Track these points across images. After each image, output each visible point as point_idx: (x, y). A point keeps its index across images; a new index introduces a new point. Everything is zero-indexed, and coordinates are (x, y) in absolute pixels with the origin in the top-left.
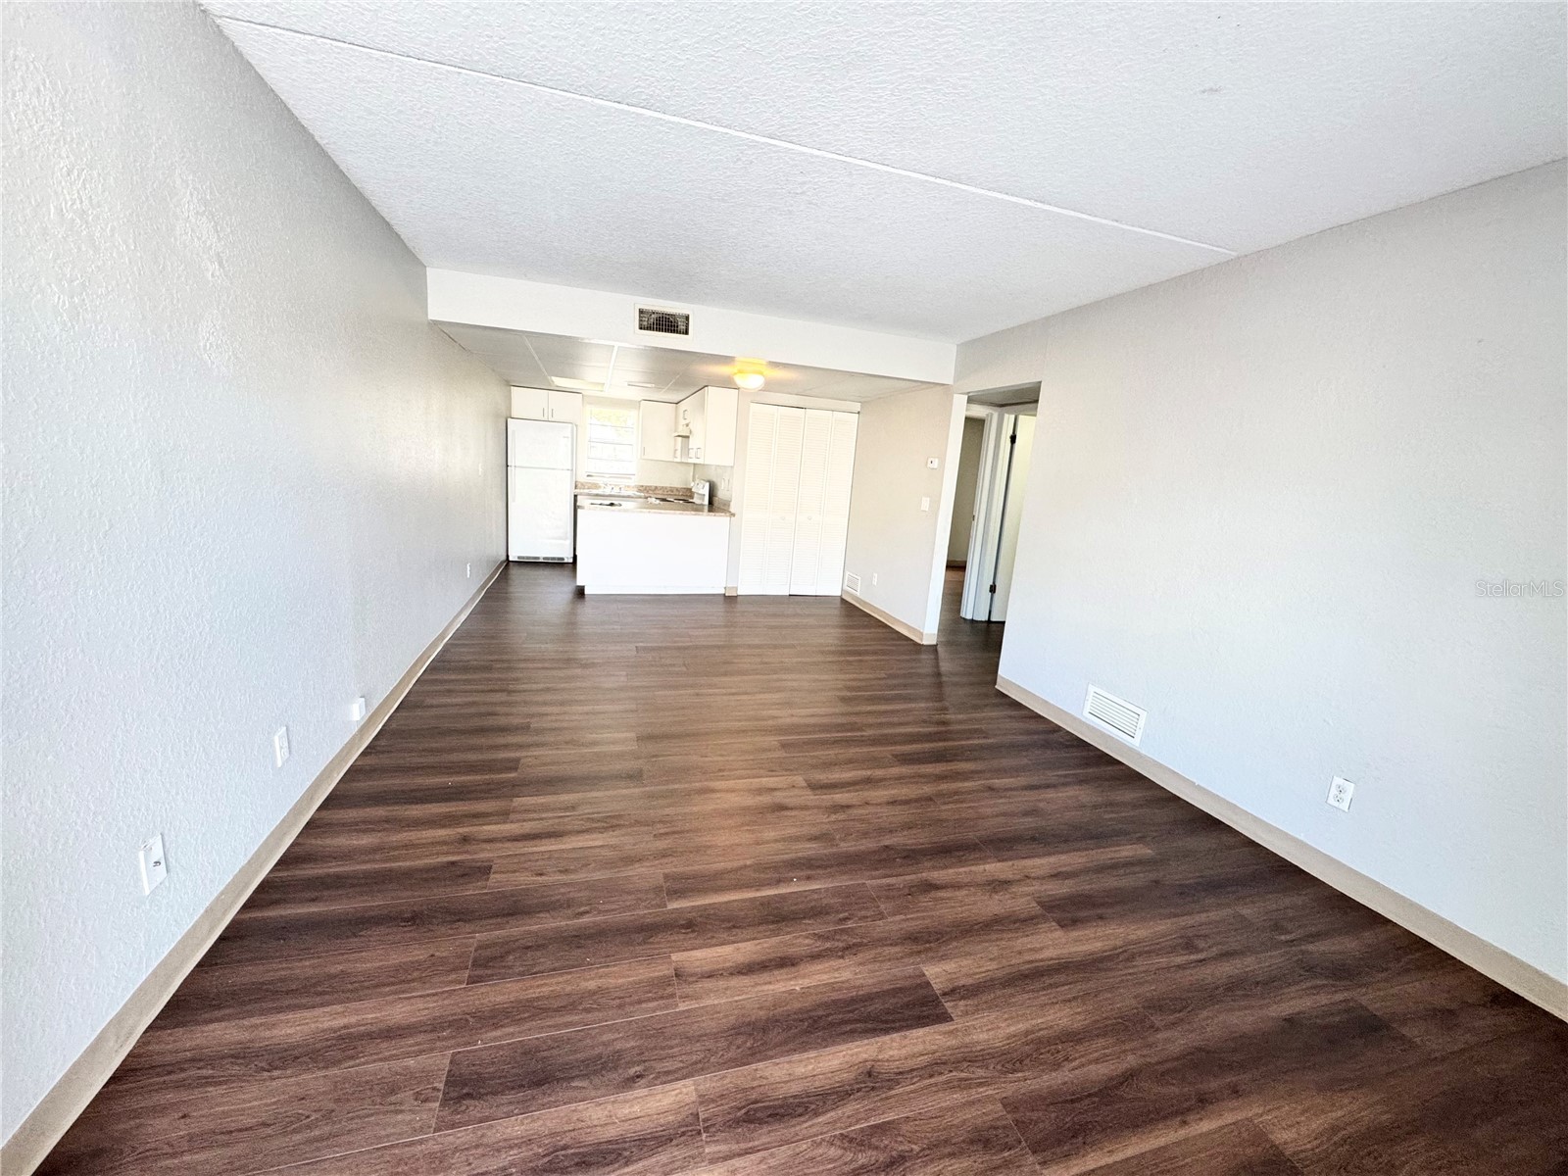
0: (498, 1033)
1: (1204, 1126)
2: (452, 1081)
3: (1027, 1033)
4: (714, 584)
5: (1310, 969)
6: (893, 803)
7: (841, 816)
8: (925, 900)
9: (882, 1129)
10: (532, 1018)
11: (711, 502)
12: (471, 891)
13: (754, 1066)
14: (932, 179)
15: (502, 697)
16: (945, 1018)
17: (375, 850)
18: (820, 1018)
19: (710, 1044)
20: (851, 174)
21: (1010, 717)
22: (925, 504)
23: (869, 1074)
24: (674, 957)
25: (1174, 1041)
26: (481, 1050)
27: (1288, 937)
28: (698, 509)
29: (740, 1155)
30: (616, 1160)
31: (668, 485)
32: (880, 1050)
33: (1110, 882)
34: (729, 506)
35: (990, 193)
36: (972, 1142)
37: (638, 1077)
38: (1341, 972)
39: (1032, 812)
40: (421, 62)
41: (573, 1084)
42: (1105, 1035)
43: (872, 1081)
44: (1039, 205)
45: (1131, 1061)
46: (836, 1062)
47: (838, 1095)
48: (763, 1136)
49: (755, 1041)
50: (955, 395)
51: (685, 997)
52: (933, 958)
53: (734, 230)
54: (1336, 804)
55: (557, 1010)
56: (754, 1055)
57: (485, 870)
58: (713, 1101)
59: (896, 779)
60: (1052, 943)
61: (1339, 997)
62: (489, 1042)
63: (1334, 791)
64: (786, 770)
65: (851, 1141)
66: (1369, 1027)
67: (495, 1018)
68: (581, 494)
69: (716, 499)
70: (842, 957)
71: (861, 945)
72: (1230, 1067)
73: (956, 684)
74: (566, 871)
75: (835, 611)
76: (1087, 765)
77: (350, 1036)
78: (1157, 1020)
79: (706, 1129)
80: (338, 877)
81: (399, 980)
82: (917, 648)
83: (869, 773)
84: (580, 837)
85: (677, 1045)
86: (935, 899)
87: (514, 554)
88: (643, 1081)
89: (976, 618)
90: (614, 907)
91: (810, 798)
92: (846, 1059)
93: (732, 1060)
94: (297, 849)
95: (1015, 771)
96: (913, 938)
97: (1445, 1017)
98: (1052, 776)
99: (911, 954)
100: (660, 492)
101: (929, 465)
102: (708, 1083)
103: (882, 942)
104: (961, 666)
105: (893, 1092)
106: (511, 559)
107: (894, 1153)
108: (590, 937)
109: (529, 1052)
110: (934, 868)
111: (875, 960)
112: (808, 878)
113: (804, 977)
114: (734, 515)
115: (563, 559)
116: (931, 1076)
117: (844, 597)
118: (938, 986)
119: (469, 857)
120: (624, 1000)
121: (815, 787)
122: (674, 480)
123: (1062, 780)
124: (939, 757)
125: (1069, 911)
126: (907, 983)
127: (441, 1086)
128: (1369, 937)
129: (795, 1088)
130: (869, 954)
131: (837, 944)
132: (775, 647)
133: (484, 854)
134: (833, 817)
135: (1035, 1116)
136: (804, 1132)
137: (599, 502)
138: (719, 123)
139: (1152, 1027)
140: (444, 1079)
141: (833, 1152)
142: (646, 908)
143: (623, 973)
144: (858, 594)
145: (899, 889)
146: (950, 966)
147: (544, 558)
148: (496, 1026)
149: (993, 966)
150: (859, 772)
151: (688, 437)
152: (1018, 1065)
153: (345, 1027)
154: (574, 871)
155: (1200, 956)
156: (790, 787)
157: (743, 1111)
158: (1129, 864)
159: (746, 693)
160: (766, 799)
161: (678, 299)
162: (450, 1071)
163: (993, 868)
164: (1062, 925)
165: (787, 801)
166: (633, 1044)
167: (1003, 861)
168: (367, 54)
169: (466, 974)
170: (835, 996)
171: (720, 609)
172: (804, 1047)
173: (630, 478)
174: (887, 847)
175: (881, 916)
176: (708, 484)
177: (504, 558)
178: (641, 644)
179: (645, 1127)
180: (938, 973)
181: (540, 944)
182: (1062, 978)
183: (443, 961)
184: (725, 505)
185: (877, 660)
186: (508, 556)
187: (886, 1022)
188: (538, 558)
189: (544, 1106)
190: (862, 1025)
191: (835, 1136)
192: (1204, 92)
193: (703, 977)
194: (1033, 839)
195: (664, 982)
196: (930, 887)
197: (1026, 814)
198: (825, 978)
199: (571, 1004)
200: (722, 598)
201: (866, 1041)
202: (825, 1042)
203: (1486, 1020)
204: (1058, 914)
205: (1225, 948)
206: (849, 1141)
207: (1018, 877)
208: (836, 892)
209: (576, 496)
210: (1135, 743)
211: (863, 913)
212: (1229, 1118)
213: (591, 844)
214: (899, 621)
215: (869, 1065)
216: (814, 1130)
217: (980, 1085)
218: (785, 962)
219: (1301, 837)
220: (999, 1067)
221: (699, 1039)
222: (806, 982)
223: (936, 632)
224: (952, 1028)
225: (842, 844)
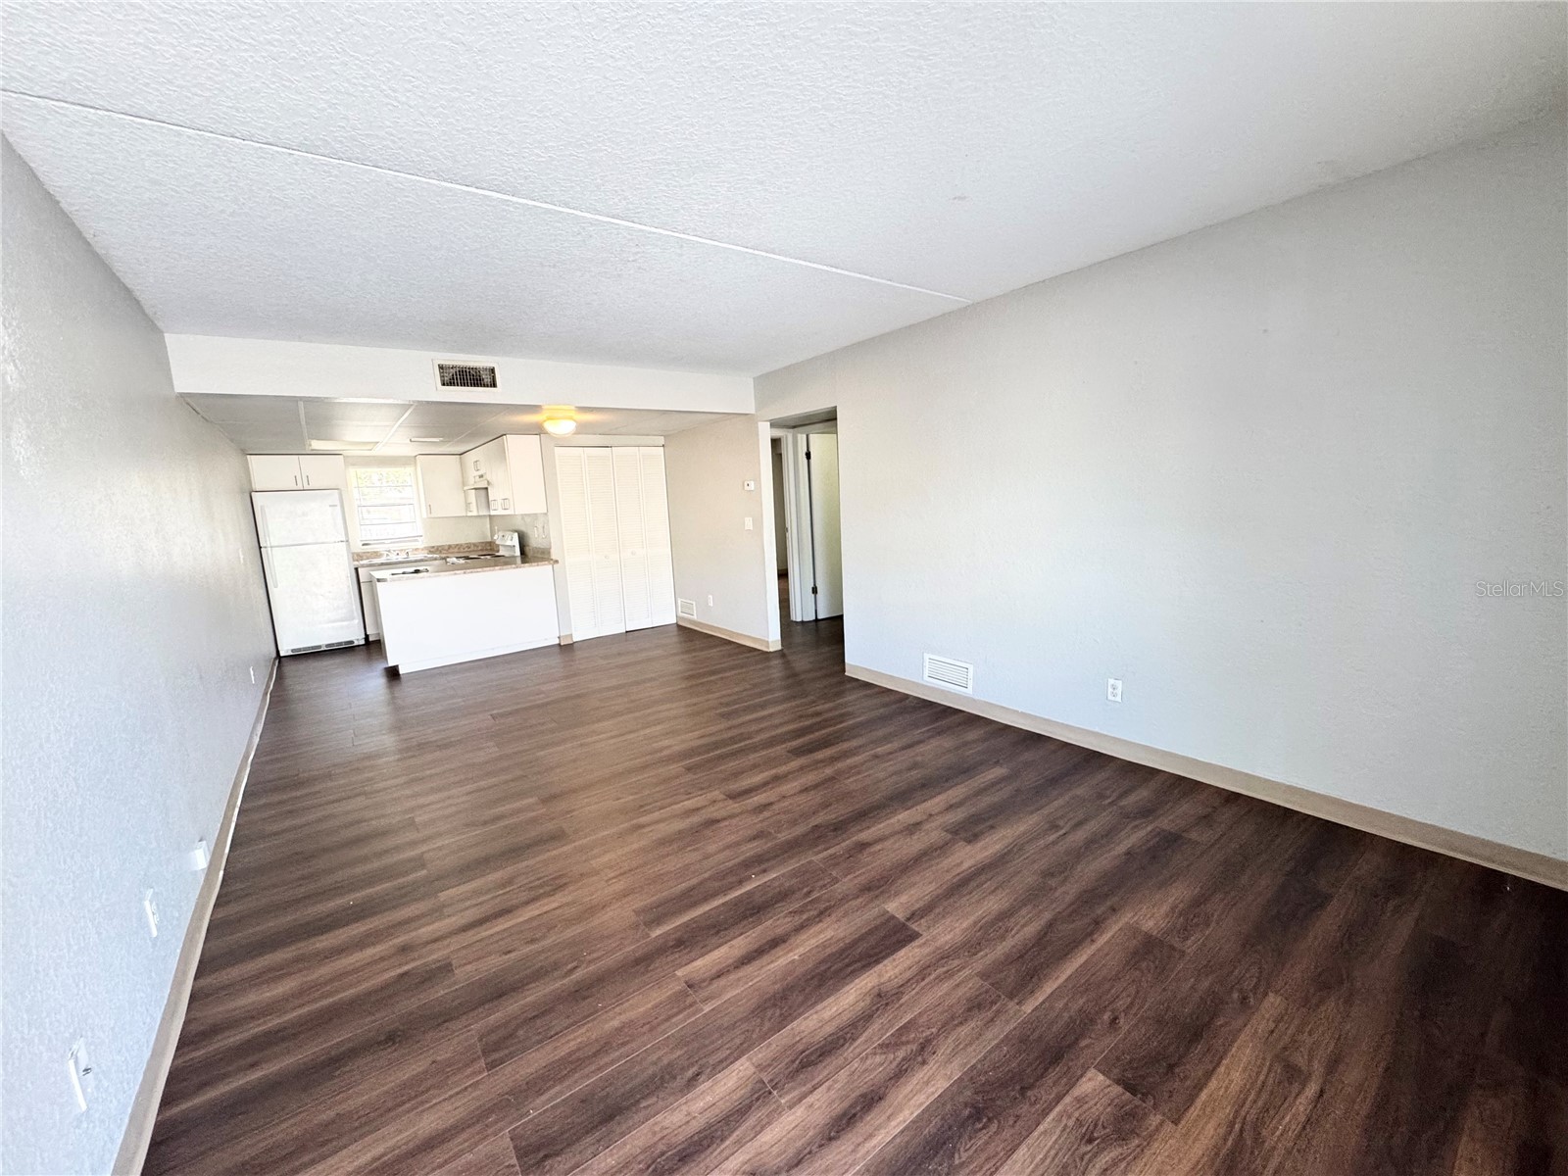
0: (544, 1098)
1: (1102, 939)
2: (522, 1153)
3: (975, 923)
4: (547, 636)
5: (1127, 816)
6: (805, 790)
7: (766, 814)
8: (865, 857)
9: (905, 1028)
10: (574, 1071)
11: (523, 552)
12: (439, 992)
13: (789, 1027)
14: (751, 251)
15: (360, 802)
16: (914, 936)
17: (300, 993)
18: (825, 971)
19: (745, 1026)
20: (682, 246)
21: (866, 696)
22: (749, 523)
23: (879, 995)
24: (679, 973)
25: (1068, 891)
26: (535, 1117)
27: (1109, 800)
28: (507, 562)
29: (811, 1092)
30: (712, 1143)
31: (463, 542)
32: (880, 976)
33: (987, 801)
34: (549, 553)
35: (796, 261)
36: (970, 1010)
37: (698, 1075)
38: (1146, 812)
39: (915, 766)
40: (246, 142)
41: (642, 1106)
42: (1026, 905)
43: (883, 999)
44: (834, 270)
45: (1047, 916)
46: (851, 998)
47: (865, 1019)
48: (822, 1071)
49: (781, 1009)
50: (759, 423)
51: (705, 1000)
52: (889, 897)
53: (559, 291)
54: (1113, 698)
55: (595, 1055)
56: (785, 1020)
57: (446, 968)
58: (769, 1065)
59: (798, 771)
60: (967, 857)
61: (1149, 828)
62: (538, 1108)
63: (1110, 690)
64: (702, 789)
65: (887, 1046)
66: (1171, 841)
67: (536, 1086)
68: (363, 566)
69: (527, 549)
70: (820, 921)
71: (830, 907)
72: (1107, 895)
73: (814, 680)
74: (533, 941)
75: (674, 638)
76: (937, 720)
77: (385, 1165)
78: (1053, 882)
79: (773, 1087)
80: (267, 1034)
81: (412, 1095)
82: (766, 656)
83: (774, 772)
84: (530, 907)
85: (718, 1039)
86: (870, 854)
87: (286, 648)
88: (702, 1078)
89: (805, 620)
90: (600, 954)
91: (734, 806)
92: (858, 993)
93: (770, 1030)
94: (193, 1027)
95: (886, 739)
96: (867, 888)
97: (1206, 820)
98: (917, 734)
99: (872, 900)
100: (456, 550)
101: (746, 488)
102: (761, 1053)
103: (845, 899)
104: (811, 663)
105: (902, 1001)
106: (282, 654)
107: (921, 1040)
108: (590, 987)
109: (585, 1100)
110: (861, 831)
111: (846, 914)
112: (765, 871)
113: (797, 947)
114: (557, 562)
115: (352, 642)
116: (923, 979)
117: (681, 623)
118: (901, 916)
119: (418, 963)
120: (651, 1024)
121: (733, 796)
122: (472, 535)
123: (926, 735)
124: (825, 743)
125: (969, 830)
126: (878, 922)
127: (514, 1161)
128: (1153, 784)
129: (829, 1029)
130: (840, 912)
131: (812, 913)
132: (637, 683)
133: (435, 955)
134: (761, 817)
135: (1002, 975)
136: (851, 1055)
137: (401, 571)
138: (567, 205)
139: (1051, 889)
140: (513, 1154)
141: (878, 1059)
142: (632, 943)
143: (641, 1002)
144: (695, 617)
145: (841, 856)
146: (904, 898)
147: (327, 646)
148: (539, 1092)
149: (932, 887)
150: (767, 773)
151: (487, 489)
152: (978, 947)
153: (375, 1159)
154: (544, 937)
155: (1063, 831)
156: (709, 801)
157: (797, 1062)
158: (993, 784)
159: (631, 732)
160: (696, 819)
161: (482, 353)
162: (515, 1147)
163: (904, 817)
164: (969, 842)
165: (717, 815)
166: (679, 1053)
167: (909, 809)
168: (176, 131)
169: (482, 1063)
170: (829, 951)
171: (556, 660)
172: (822, 999)
173: (416, 541)
174: (816, 826)
175: (835, 880)
176: (516, 534)
177: (274, 655)
178: (495, 712)
179: (724, 1107)
180: (896, 906)
181: (545, 1010)
182: (983, 878)
183: (449, 1063)
184: (543, 553)
185: (739, 674)
186: (278, 652)
187: (876, 954)
188: (320, 647)
189: (623, 1135)
190: (859, 964)
191: (875, 1048)
192: (955, 198)
193: (713, 979)
194: (923, 786)
195: (683, 994)
196: (863, 846)
197: (909, 769)
198: (813, 942)
199: (605, 1046)
200: (557, 649)
201: (867, 974)
202: (835, 989)
203: (1227, 815)
204: (963, 835)
205: (1076, 820)
206: (885, 1047)
207: (925, 817)
208: (794, 874)
209: (356, 569)
210: (969, 692)
211: (821, 883)
212: (1116, 928)
213: (545, 909)
214: (741, 635)
215: (876, 990)
216: (858, 1050)
217: (959, 971)
218: (775, 943)
219: (1097, 730)
220: (966, 954)
221: (733, 1026)
222: (801, 950)
223: (779, 638)
224: (924, 940)
225: (779, 835)
